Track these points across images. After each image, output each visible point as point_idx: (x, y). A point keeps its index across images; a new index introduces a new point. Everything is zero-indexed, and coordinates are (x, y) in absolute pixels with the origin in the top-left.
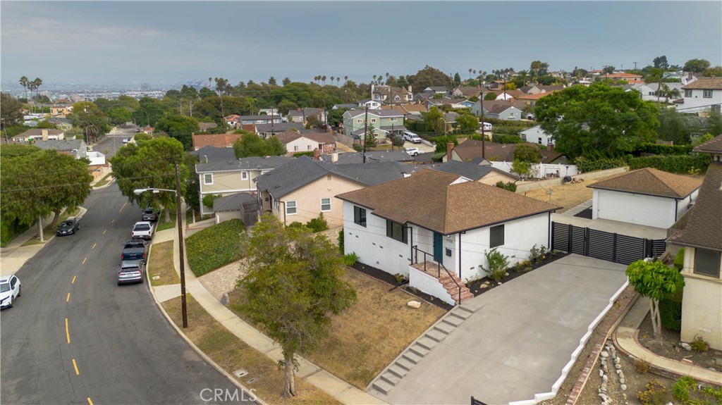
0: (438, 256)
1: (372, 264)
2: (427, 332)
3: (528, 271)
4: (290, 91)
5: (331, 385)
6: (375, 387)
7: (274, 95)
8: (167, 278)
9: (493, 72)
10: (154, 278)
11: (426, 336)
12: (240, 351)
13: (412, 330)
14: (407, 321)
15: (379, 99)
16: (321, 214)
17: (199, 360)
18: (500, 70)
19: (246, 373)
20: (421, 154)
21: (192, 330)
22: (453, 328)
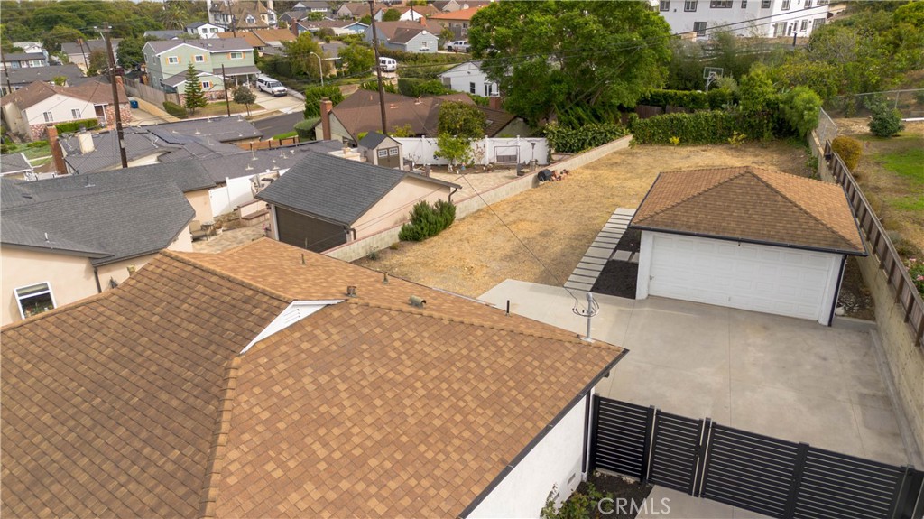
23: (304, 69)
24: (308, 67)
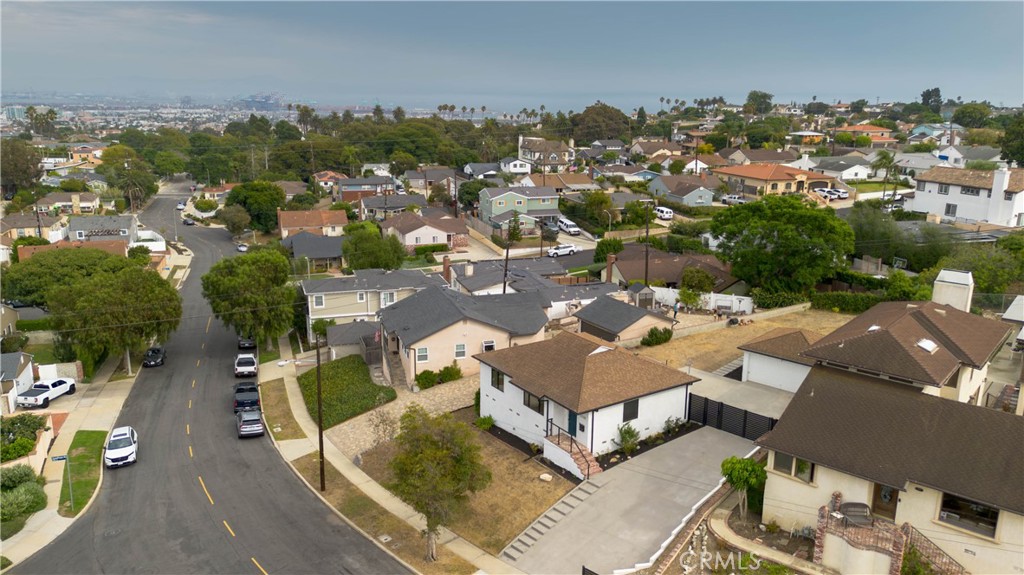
0: (572, 430)
1: (509, 429)
2: (556, 506)
3: (660, 444)
4: (406, 136)
5: (467, 552)
6: (506, 554)
7: (383, 141)
8: (290, 430)
9: (695, 101)
10: (275, 430)
11: (555, 509)
12: (381, 517)
13: (541, 503)
14: (538, 494)
15: (529, 157)
16: (455, 361)
17: (344, 524)
18: (705, 100)
19: (389, 539)
20: (578, 252)
21: (330, 494)
22: (579, 502)
23: (596, 216)
24: (600, 215)
